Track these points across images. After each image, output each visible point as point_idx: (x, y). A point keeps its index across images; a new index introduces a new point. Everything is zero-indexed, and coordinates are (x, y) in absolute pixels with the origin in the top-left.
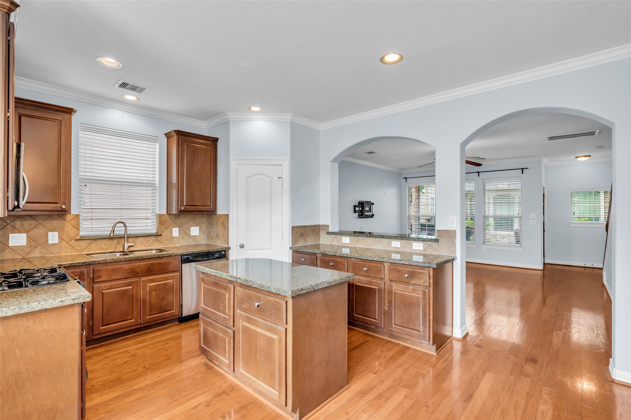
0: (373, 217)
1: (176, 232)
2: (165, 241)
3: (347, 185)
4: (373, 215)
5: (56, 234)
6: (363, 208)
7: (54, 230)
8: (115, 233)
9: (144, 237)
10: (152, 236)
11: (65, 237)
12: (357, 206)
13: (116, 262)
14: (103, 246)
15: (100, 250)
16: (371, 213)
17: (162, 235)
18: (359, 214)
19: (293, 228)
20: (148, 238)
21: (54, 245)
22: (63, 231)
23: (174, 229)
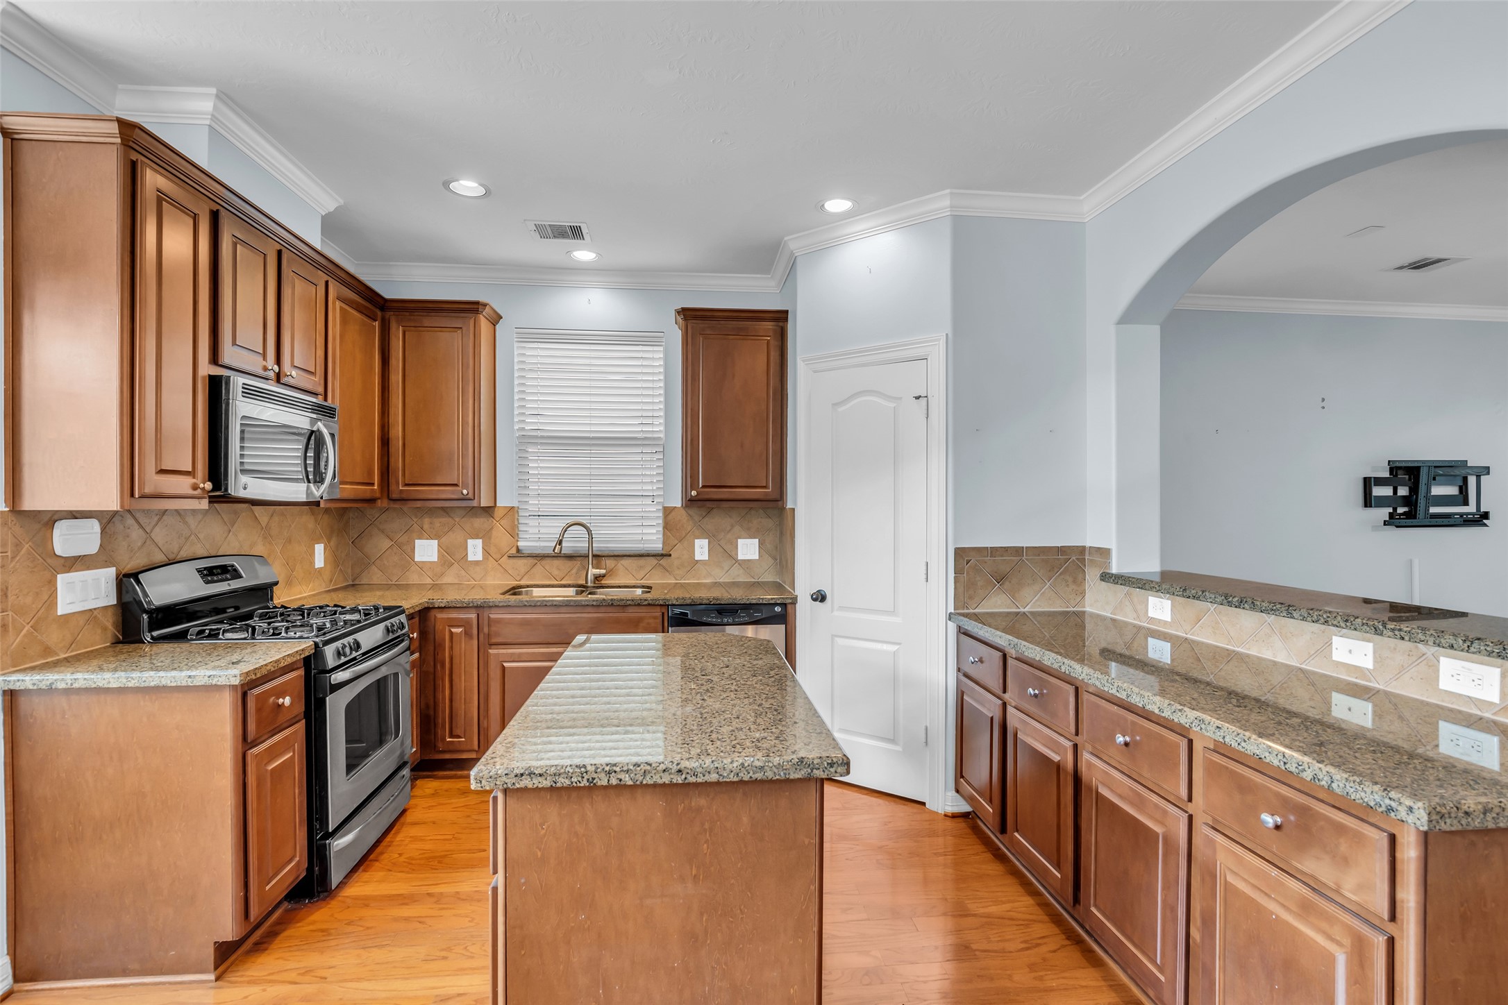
0: (1485, 525)
1: (701, 549)
2: (678, 568)
3: (1323, 404)
4: (1486, 515)
5: (479, 542)
6: (1414, 490)
7: (476, 537)
8: (564, 544)
9: (632, 558)
10: (648, 555)
11: (492, 550)
12: (1380, 482)
13: (525, 606)
14: (555, 572)
15: (550, 579)
16: (1471, 508)
17: (670, 555)
18: (1395, 509)
19: (960, 553)
20: (642, 561)
21: (477, 563)
22: (490, 538)
23: (698, 542)
